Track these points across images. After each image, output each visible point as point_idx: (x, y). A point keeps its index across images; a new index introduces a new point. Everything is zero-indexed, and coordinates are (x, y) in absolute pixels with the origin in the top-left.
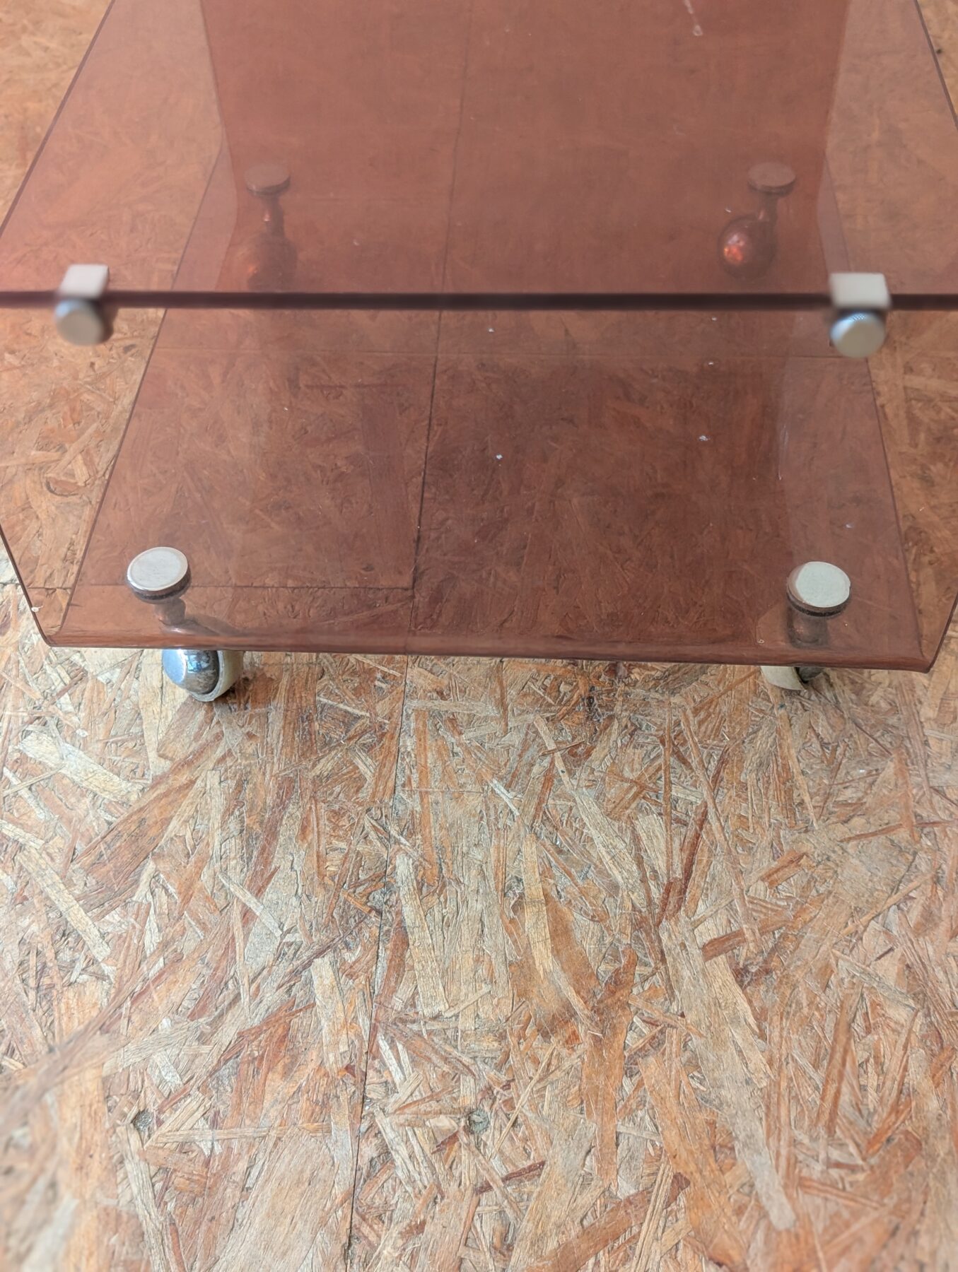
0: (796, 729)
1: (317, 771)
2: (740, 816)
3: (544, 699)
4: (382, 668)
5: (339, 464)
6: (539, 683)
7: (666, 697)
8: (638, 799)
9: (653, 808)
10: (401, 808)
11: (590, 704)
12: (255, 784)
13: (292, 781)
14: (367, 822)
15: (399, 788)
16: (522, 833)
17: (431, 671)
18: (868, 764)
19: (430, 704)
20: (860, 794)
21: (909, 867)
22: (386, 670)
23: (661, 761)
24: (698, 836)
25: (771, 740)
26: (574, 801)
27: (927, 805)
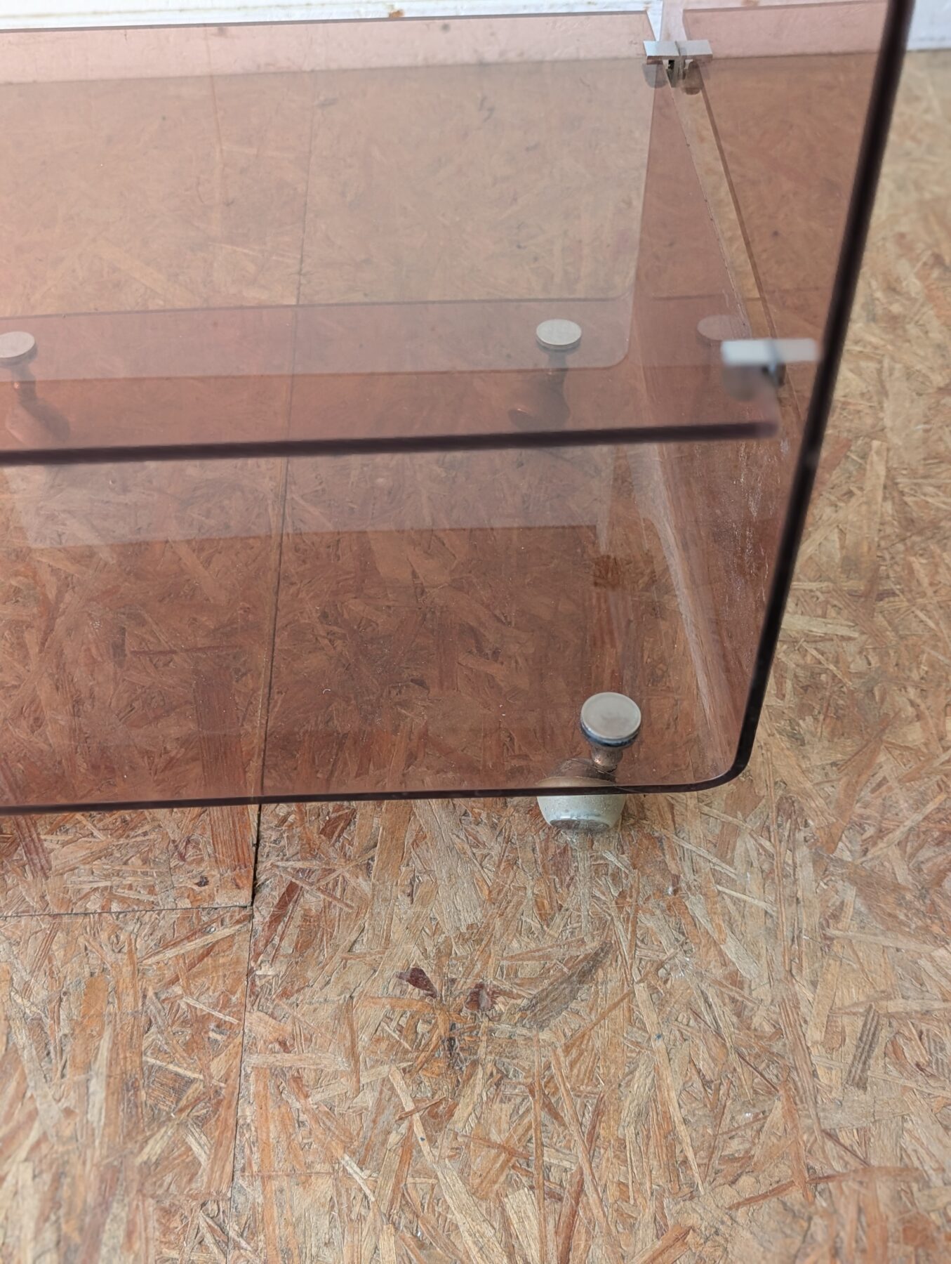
0: (676, 1066)
1: (144, 1156)
2: (620, 1183)
3: (400, 1044)
4: (216, 1014)
5: (169, 747)
6: (394, 1024)
7: (534, 1032)
8: (506, 1171)
9: (524, 1179)
10: (240, 1199)
11: (451, 1047)
12: (74, 1178)
13: (117, 1171)
14: (202, 1221)
15: (238, 1174)
16: (379, 1224)
17: (272, 1016)
18: (754, 1106)
19: (271, 1059)
20: (747, 1145)
21: (805, 1236)
22: (221, 1016)
23: (530, 1118)
24: (574, 1214)
25: (649, 1081)
26: (436, 1177)
27: (820, 1155)
